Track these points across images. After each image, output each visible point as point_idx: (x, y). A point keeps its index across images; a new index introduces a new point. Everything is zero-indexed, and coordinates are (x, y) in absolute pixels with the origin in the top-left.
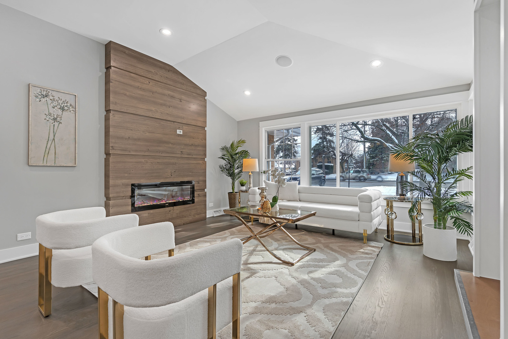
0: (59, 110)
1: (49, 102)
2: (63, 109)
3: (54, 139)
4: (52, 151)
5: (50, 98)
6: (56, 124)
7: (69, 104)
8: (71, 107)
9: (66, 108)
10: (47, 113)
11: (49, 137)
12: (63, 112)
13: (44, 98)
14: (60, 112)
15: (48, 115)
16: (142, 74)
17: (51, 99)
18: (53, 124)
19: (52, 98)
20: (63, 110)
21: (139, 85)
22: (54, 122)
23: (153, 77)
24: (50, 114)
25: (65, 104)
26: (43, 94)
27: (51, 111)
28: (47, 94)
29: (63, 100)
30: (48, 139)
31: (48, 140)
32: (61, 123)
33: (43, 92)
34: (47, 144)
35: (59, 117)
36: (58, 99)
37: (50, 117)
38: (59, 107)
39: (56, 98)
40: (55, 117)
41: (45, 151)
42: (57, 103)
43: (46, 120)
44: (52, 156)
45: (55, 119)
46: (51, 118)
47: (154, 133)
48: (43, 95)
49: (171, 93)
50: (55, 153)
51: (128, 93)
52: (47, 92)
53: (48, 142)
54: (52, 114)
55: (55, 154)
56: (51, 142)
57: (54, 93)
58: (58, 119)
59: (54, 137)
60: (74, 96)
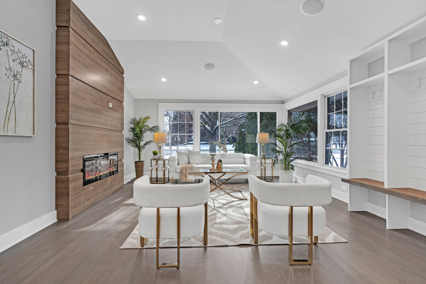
0: (19, 65)
1: (10, 53)
2: (22, 64)
3: (14, 102)
4: (12, 117)
5: (10, 48)
6: (16, 82)
7: (28, 60)
8: (29, 64)
9: (25, 64)
10: (8, 68)
11: (9, 99)
12: (22, 68)
13: (4, 46)
14: (19, 68)
15: (8, 70)
16: (90, 42)
17: (11, 50)
18: (13, 83)
19: (12, 48)
20: (22, 67)
21: (88, 53)
22: (14, 80)
23: (96, 47)
24: (10, 69)
25: (25, 60)
26: (3, 41)
27: (12, 64)
28: (7, 43)
29: (23, 53)
30: (9, 100)
31: (9, 102)
32: (21, 82)
33: (3, 38)
34: (8, 106)
35: (19, 74)
36: (18, 51)
37: (10, 72)
38: (18, 61)
39: (17, 50)
40: (16, 73)
41: (6, 116)
42: (17, 56)
43: (6, 76)
44: (12, 123)
45: (15, 76)
46: (11, 74)
47: (97, 104)
48: (4, 43)
49: (107, 67)
50: (15, 119)
51: (81, 60)
52: (8, 40)
53: (8, 104)
54: (12, 69)
55: (15, 121)
56: (12, 104)
57: (14, 43)
58: (18, 76)
59: (14, 99)
60: (32, 51)
